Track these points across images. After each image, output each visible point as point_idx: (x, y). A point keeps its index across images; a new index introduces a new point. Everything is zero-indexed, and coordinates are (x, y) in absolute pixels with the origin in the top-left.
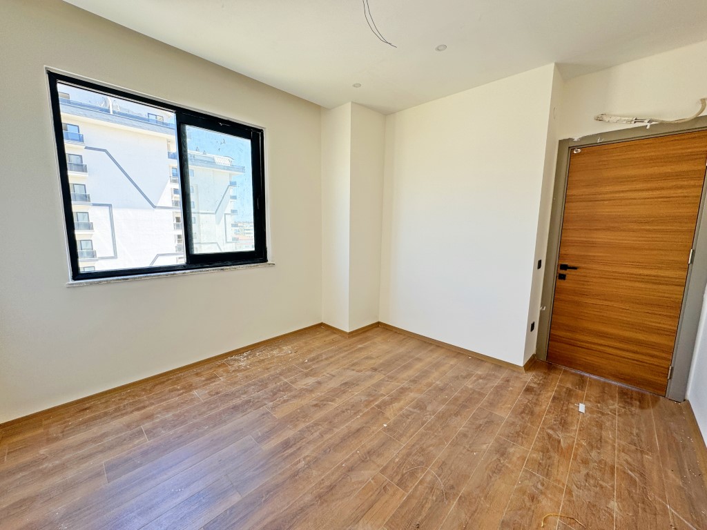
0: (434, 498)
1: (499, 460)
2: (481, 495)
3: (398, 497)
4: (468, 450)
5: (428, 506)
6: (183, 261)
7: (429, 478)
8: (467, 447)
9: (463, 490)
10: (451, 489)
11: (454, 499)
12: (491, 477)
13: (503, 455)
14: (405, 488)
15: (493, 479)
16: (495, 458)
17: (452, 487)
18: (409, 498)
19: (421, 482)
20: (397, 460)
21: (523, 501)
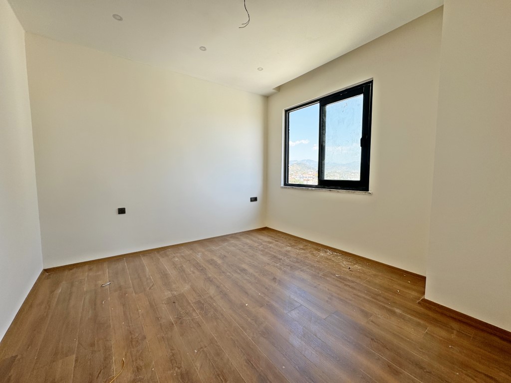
0: (181, 313)
1: (179, 368)
2: (166, 336)
3: (192, 300)
4: (202, 348)
5: (180, 309)
6: (317, 184)
7: (194, 314)
8: (205, 349)
9: (176, 328)
10: (181, 322)
11: (174, 321)
12: (171, 350)
13: (182, 375)
14: (195, 303)
15: (170, 351)
16: (182, 366)
17: (181, 323)
18: (189, 303)
19: (194, 310)
20: (214, 304)
21: (143, 360)
